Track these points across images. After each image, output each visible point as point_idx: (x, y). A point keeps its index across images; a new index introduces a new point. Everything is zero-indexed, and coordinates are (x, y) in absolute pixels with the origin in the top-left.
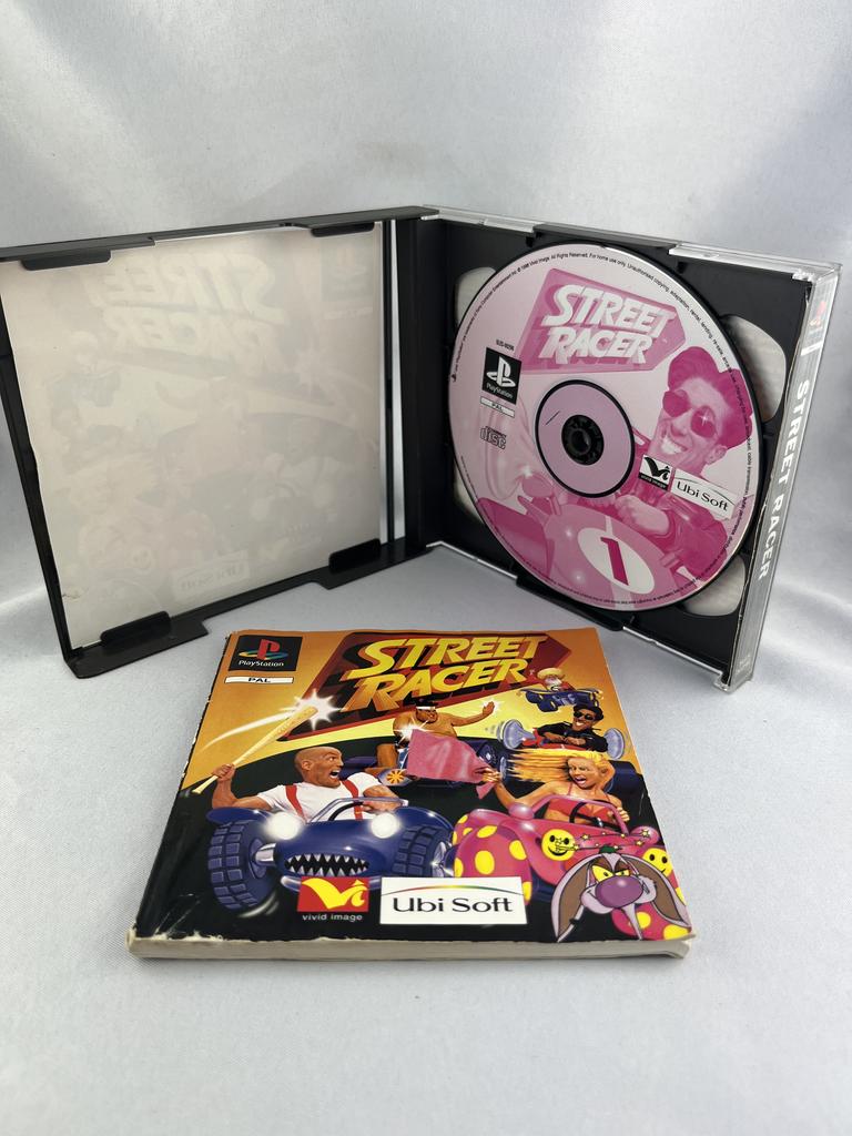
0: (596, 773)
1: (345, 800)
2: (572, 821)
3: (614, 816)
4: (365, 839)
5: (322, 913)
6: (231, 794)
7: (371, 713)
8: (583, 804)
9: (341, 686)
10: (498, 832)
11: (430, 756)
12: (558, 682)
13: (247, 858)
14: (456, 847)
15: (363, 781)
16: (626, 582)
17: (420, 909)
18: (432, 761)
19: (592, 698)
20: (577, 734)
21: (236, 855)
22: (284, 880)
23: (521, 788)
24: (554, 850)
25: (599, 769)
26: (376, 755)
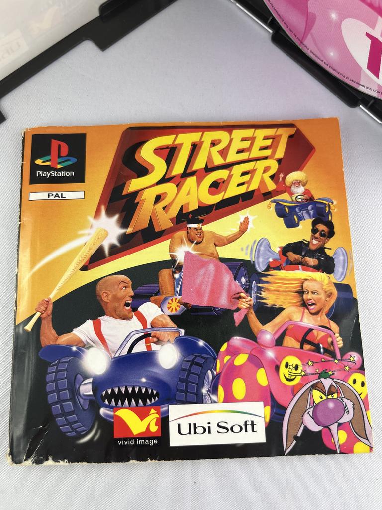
0: (322, 296)
1: (138, 331)
2: (302, 347)
3: (332, 343)
4: (155, 370)
5: (131, 439)
6: (53, 332)
7: (150, 235)
8: (311, 330)
9: (125, 200)
10: (249, 359)
11: (199, 280)
12: (301, 190)
13: (74, 392)
14: (219, 375)
15: (149, 310)
16: (377, 74)
17: (195, 433)
18: (201, 285)
19: (327, 209)
20: (312, 253)
21: (66, 390)
22: (103, 411)
23: (267, 313)
24: (287, 376)
25: (326, 292)
26: (157, 282)
